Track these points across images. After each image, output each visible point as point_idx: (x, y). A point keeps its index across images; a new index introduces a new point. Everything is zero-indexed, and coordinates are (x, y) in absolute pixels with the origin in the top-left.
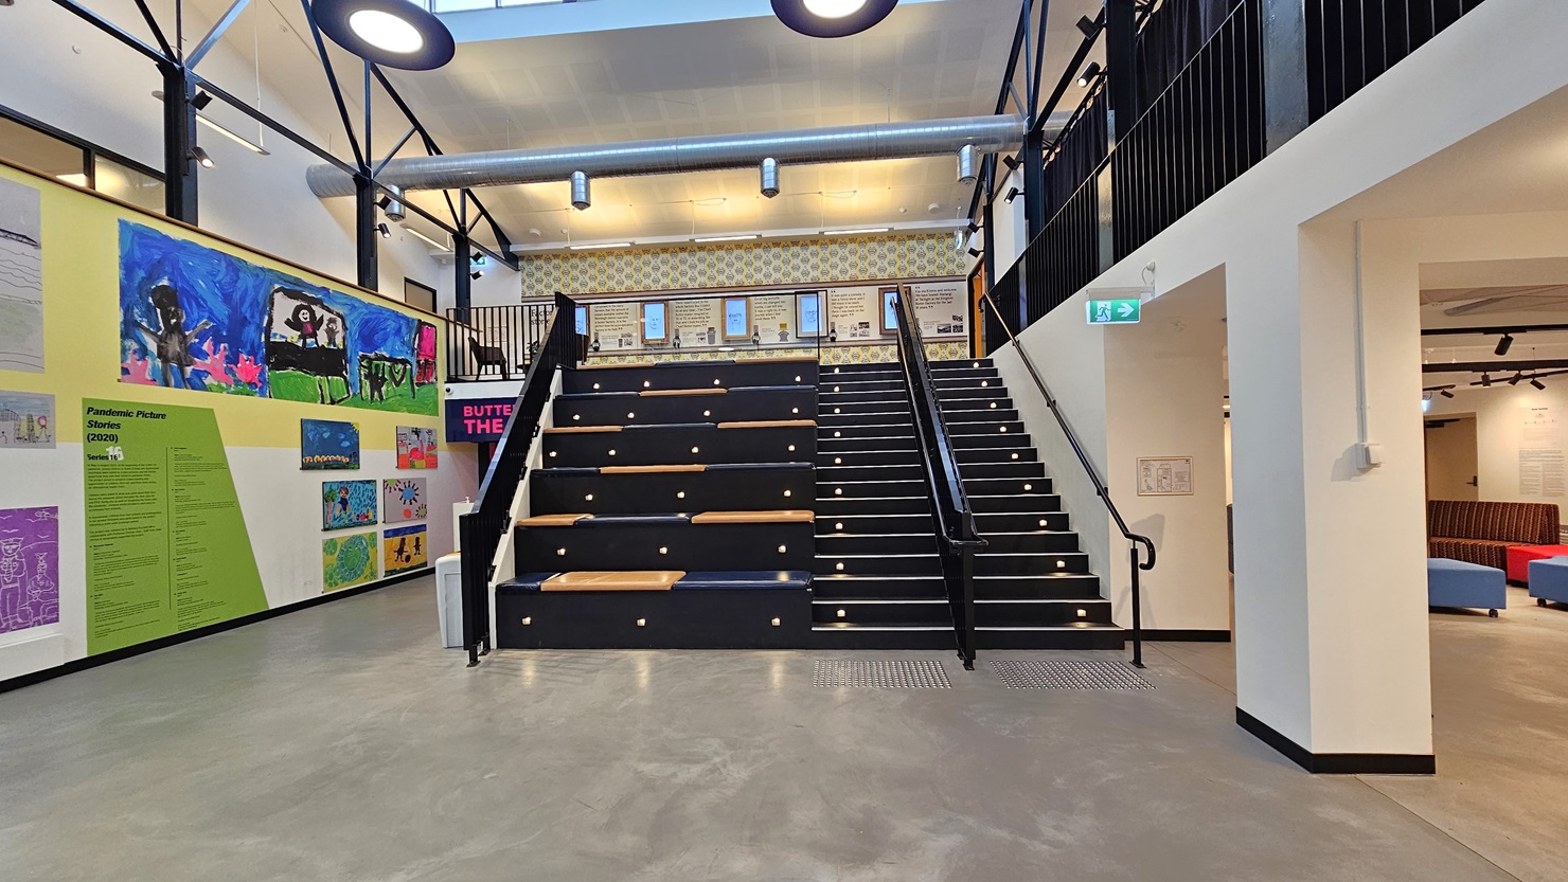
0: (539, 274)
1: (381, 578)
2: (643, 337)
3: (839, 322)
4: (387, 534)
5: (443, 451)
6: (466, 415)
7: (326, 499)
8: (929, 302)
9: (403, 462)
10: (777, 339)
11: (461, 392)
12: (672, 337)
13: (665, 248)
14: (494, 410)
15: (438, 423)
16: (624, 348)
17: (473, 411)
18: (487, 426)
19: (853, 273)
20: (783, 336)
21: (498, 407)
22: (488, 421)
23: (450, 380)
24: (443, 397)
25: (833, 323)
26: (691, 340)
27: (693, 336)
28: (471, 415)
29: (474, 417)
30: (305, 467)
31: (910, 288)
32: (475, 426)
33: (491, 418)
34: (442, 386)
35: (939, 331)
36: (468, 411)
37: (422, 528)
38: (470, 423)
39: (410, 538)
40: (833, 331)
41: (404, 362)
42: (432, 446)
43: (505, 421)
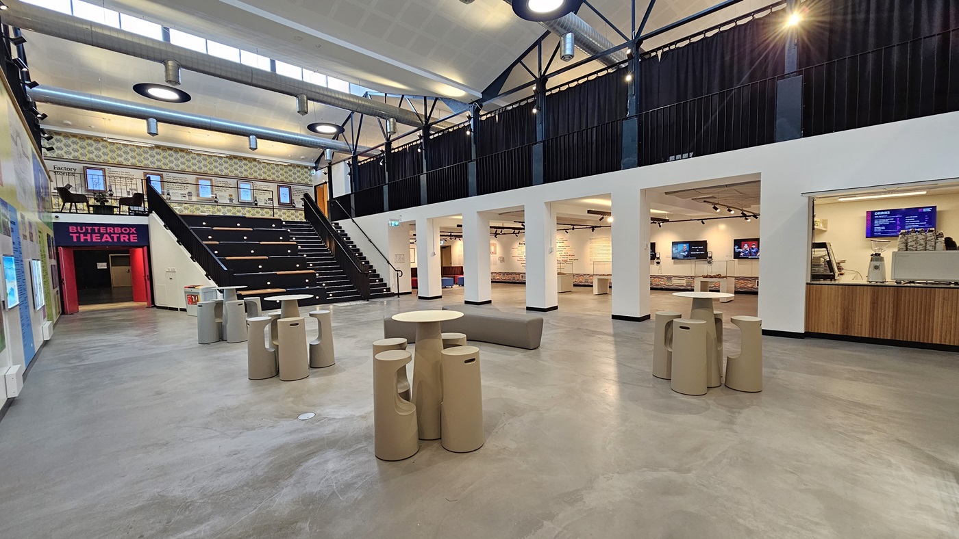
3: (259, 197)
6: (71, 231)
10: (228, 202)
11: (65, 218)
14: (93, 229)
17: (77, 229)
18: (88, 237)
20: (231, 200)
21: (96, 228)
22: (89, 235)
24: (54, 220)
25: (256, 197)
28: (75, 231)
29: (77, 232)
31: (290, 187)
32: (78, 238)
33: (91, 234)
34: (53, 214)
36: (73, 229)
38: (75, 236)
40: (256, 200)
43: (102, 235)
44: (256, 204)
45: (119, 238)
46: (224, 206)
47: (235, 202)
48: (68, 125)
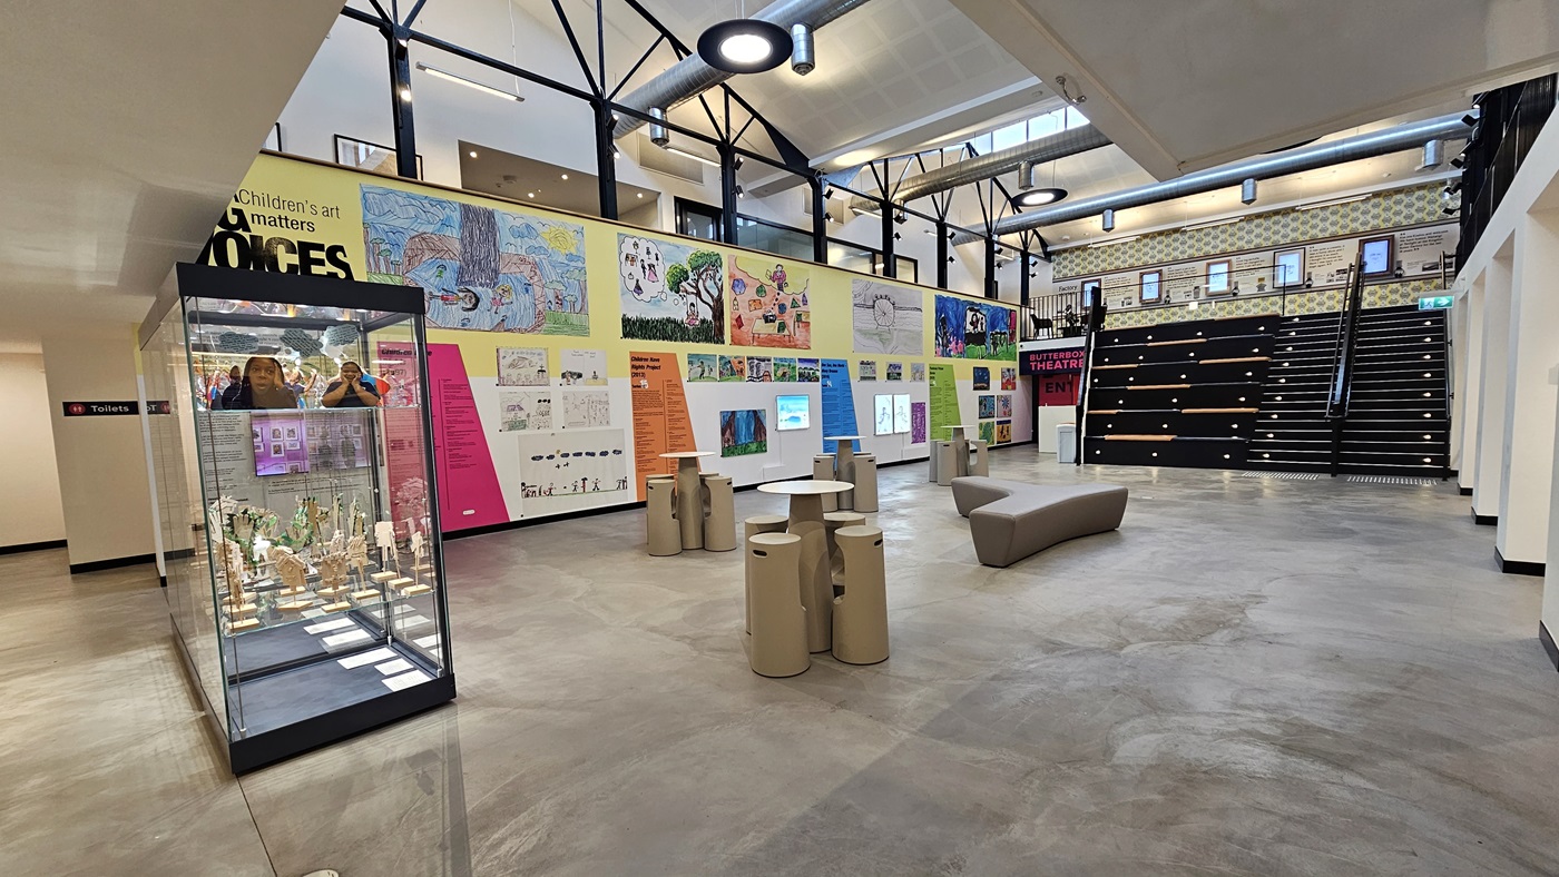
0: (1065, 263)
1: (995, 445)
2: (1141, 298)
3: (1314, 272)
4: (999, 423)
5: (1018, 381)
6: (1031, 360)
7: (980, 404)
8: (1414, 245)
9: (1004, 387)
10: (1255, 291)
11: (1028, 347)
12: (1164, 296)
13: (1161, 233)
14: (1047, 357)
15: (1015, 365)
16: (1125, 306)
17: (1035, 357)
18: (1043, 365)
19: (1332, 230)
20: (1261, 288)
21: (1049, 355)
22: (1044, 362)
23: (1022, 340)
24: (1019, 350)
25: (1310, 273)
26: (1180, 297)
27: (1182, 293)
28: (1034, 360)
29: (1036, 361)
30: (975, 389)
31: (1393, 236)
32: (1036, 366)
33: (1046, 361)
34: (1018, 344)
35: (1424, 269)
36: (1032, 357)
37: (1009, 422)
38: (1033, 364)
39: (1005, 426)
40: (1309, 279)
41: (1005, 333)
42: (1014, 378)
43: (1055, 361)
44: (1309, 286)
45: (1068, 364)
46: (1248, 298)
47: (1268, 289)
48: (1066, 240)
